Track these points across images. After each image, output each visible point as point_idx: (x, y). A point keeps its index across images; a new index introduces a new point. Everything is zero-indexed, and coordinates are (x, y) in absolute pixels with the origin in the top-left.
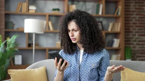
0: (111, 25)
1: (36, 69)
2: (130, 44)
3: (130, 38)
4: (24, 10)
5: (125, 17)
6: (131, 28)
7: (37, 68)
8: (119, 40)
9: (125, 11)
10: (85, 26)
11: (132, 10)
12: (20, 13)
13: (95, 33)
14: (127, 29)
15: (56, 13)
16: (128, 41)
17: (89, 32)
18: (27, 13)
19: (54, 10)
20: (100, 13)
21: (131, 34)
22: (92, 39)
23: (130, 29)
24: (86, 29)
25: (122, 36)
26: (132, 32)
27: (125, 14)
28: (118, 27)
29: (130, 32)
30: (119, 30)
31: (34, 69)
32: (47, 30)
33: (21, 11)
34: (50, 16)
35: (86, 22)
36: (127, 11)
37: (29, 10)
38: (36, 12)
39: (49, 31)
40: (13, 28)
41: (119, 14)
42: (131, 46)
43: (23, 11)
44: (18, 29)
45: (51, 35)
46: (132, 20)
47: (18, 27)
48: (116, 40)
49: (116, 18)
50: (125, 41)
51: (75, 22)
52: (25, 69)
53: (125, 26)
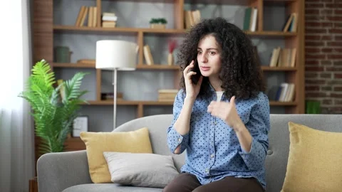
0: (276, 52)
1: (131, 133)
2: (317, 95)
3: (316, 82)
4: (93, 23)
5: (306, 38)
6: (320, 61)
7: (133, 130)
8: (292, 86)
9: (306, 24)
10: (231, 46)
11: (321, 21)
12: (85, 28)
13: (247, 62)
14: (310, 63)
15: (159, 28)
16: (313, 88)
17: (237, 57)
18: (99, 28)
19: (155, 21)
20: (253, 29)
21: (319, 73)
22: (242, 72)
23: (317, 63)
24: (234, 53)
25: (299, 76)
26: (322, 69)
27: (306, 31)
28: (292, 59)
29: (317, 69)
30: (293, 65)
31: (128, 133)
32: (141, 65)
33: (86, 24)
34: (145, 34)
35: (234, 39)
36: (310, 22)
37: (102, 21)
38: (116, 26)
39: (144, 67)
40: (69, 60)
41: (294, 29)
42: (321, 99)
43: (90, 25)
44: (79, 61)
45: (148, 75)
46: (322, 44)
47: (79, 58)
48: (286, 86)
49: (288, 39)
50: (306, 89)
51: (215, 36)
52: (111, 131)
53: (306, 56)
